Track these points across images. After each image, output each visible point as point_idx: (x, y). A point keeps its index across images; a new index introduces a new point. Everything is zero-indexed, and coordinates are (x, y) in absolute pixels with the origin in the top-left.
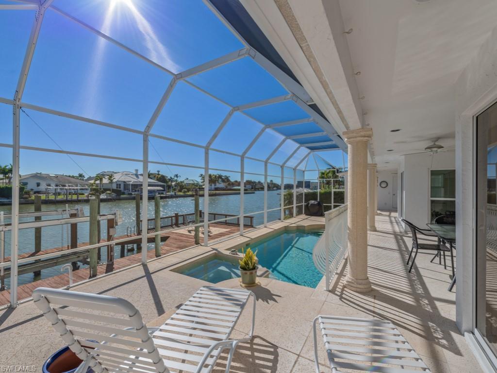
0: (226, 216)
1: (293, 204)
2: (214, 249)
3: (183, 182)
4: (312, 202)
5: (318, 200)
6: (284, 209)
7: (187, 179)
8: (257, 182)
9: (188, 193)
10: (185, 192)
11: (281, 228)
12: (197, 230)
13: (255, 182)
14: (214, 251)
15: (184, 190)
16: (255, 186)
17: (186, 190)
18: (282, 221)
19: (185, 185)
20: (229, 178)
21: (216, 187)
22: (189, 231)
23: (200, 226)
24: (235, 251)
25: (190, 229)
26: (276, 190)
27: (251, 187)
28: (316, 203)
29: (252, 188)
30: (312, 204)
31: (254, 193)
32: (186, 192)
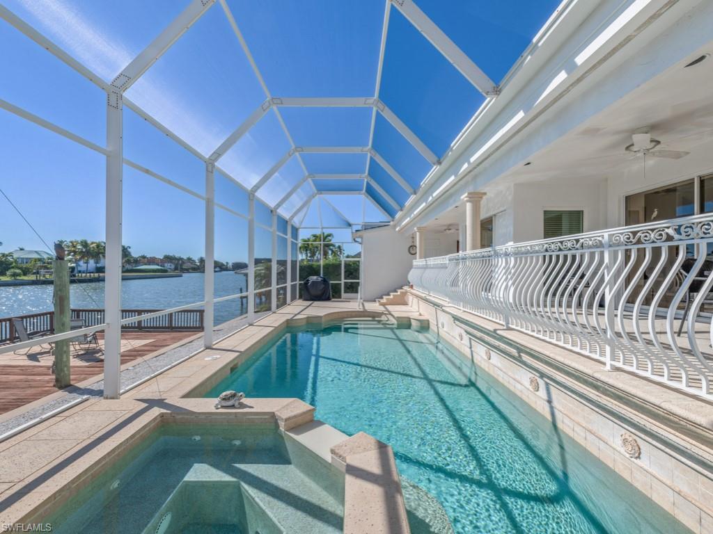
0: (140, 312)
1: (286, 283)
2: (151, 403)
3: (10, 255)
4: (313, 278)
5: (322, 275)
6: (256, 295)
7: (22, 249)
8: (185, 258)
9: (25, 278)
10: (14, 275)
11: (281, 324)
12: (60, 350)
13: (182, 259)
14: (156, 411)
15: (12, 270)
16: (181, 265)
17: (18, 271)
18: (274, 313)
19: (16, 262)
20: (129, 250)
21: (98, 265)
22: (33, 357)
23: (71, 340)
24: (234, 396)
25: (36, 349)
26: (220, 271)
27: (173, 267)
28: (320, 279)
29: (176, 269)
30: (313, 282)
31: (181, 276)
32: (19, 275)
